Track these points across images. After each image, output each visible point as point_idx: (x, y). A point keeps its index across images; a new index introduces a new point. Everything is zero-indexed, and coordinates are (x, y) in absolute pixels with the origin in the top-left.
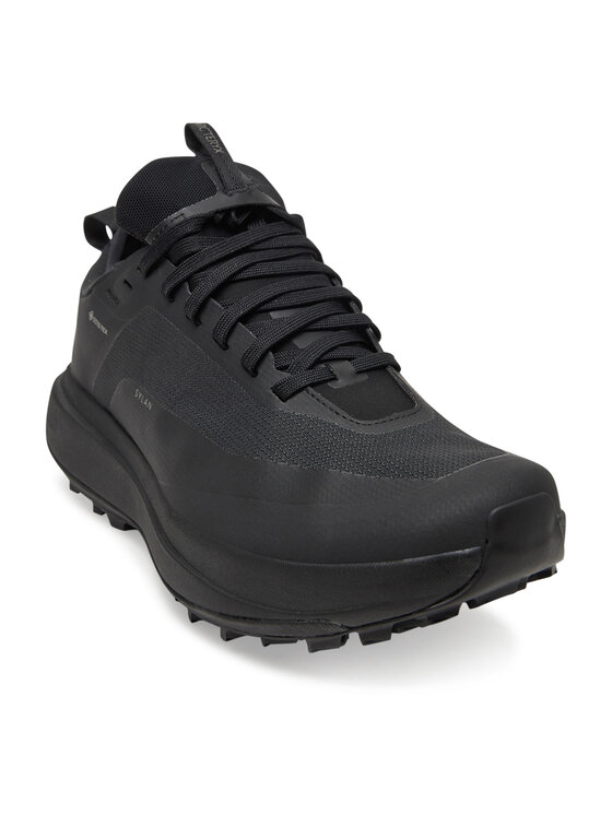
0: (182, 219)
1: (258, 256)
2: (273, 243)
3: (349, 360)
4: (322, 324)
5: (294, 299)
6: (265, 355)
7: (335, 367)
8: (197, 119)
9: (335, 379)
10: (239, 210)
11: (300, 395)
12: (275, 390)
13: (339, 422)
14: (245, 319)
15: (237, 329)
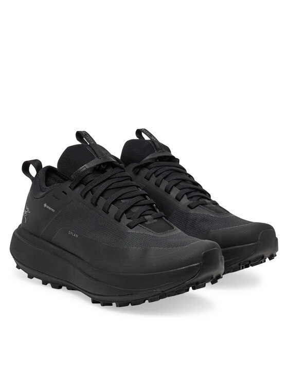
0: (85, 169)
1: (113, 181)
2: (117, 175)
3: (150, 215)
4: (139, 203)
5: (129, 195)
6: (123, 214)
7: (147, 217)
8: (81, 129)
9: (147, 221)
10: (104, 164)
11: (137, 226)
12: (128, 225)
13: (151, 234)
14: (113, 203)
15: (111, 206)
